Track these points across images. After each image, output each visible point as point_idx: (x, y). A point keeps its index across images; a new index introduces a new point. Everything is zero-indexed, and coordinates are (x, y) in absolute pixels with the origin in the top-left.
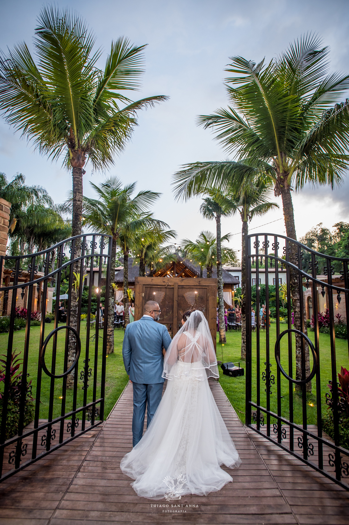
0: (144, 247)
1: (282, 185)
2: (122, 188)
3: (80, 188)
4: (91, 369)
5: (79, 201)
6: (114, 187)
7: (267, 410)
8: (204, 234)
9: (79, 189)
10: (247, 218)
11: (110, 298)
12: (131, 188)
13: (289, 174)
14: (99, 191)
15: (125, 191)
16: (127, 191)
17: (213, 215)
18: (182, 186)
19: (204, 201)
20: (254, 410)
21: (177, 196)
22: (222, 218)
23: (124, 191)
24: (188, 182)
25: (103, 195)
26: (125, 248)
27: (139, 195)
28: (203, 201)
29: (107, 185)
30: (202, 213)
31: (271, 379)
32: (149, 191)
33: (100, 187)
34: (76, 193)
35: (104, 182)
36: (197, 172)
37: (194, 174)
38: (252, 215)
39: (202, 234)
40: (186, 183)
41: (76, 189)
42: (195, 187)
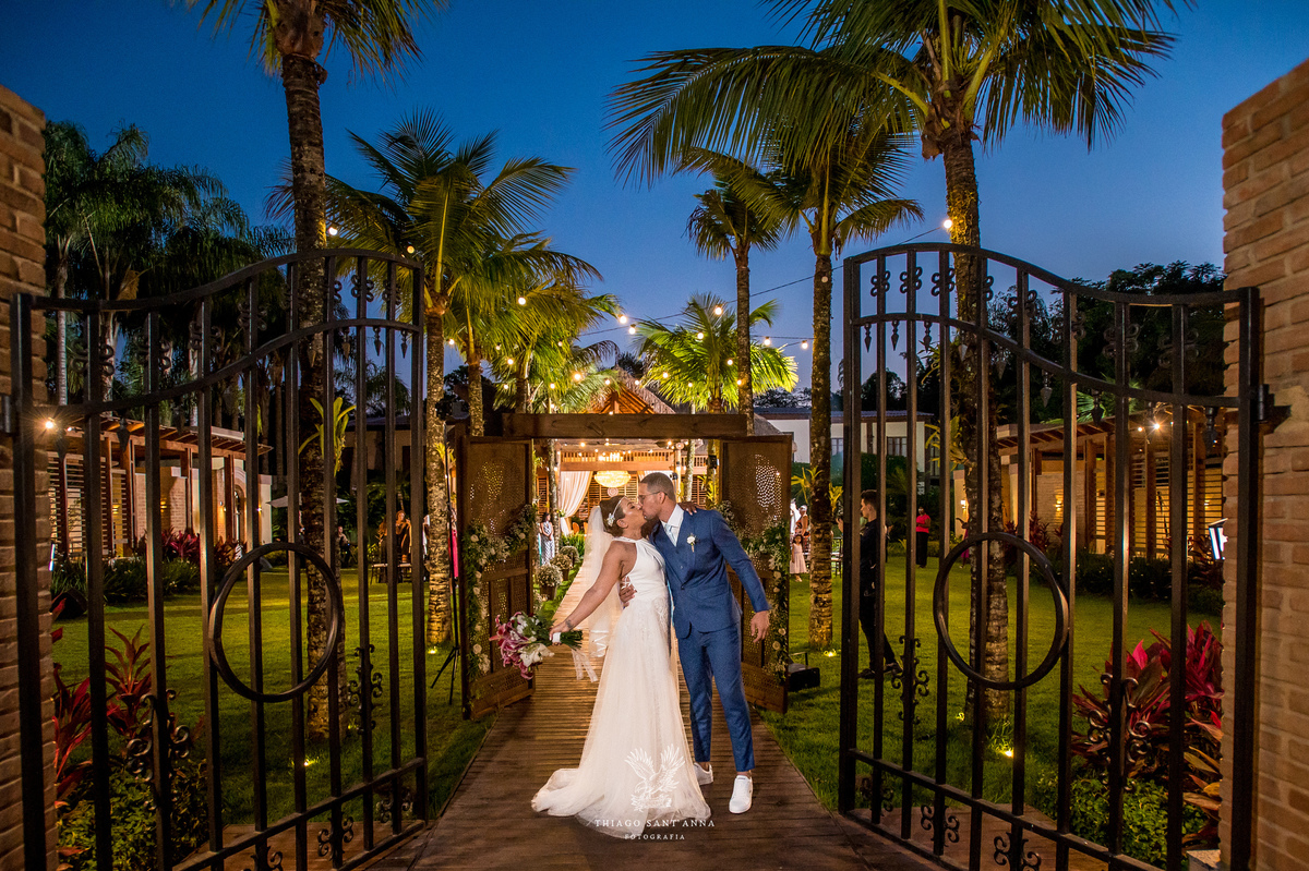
0: (528, 344)
1: (947, 119)
2: (452, 151)
3: (312, 129)
4: (380, 676)
5: (313, 171)
6: (427, 145)
7: (904, 768)
8: (699, 302)
9: (310, 133)
10: (830, 245)
11: (434, 488)
12: (477, 154)
13: (969, 83)
14: (383, 163)
15: (464, 160)
16: (467, 161)
17: (727, 244)
18: (638, 136)
19: (700, 200)
20: (863, 771)
21: (620, 167)
22: (754, 251)
23: (459, 160)
24: (656, 121)
25: (394, 175)
26: (472, 345)
27: (506, 173)
28: (698, 203)
29: (402, 139)
30: (695, 238)
31: (918, 683)
32: (534, 162)
33: (382, 147)
34: (299, 145)
35: (395, 129)
36: (683, 86)
37: (675, 94)
38: (844, 234)
39: (695, 304)
40: (649, 123)
41: (300, 132)
42: (676, 135)
